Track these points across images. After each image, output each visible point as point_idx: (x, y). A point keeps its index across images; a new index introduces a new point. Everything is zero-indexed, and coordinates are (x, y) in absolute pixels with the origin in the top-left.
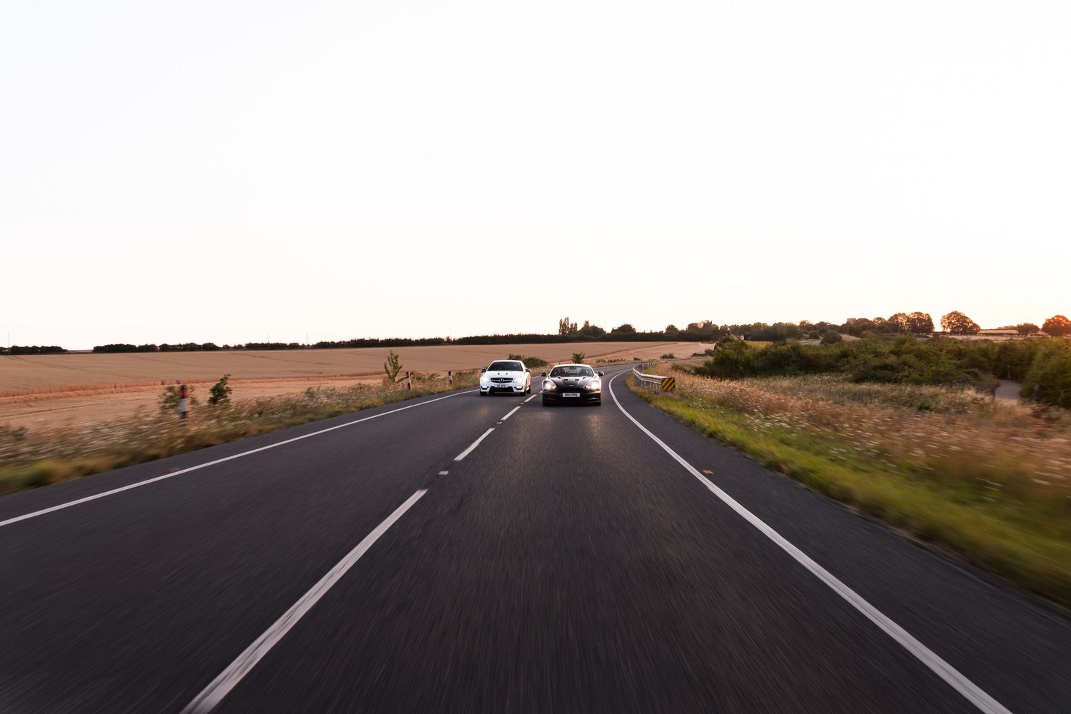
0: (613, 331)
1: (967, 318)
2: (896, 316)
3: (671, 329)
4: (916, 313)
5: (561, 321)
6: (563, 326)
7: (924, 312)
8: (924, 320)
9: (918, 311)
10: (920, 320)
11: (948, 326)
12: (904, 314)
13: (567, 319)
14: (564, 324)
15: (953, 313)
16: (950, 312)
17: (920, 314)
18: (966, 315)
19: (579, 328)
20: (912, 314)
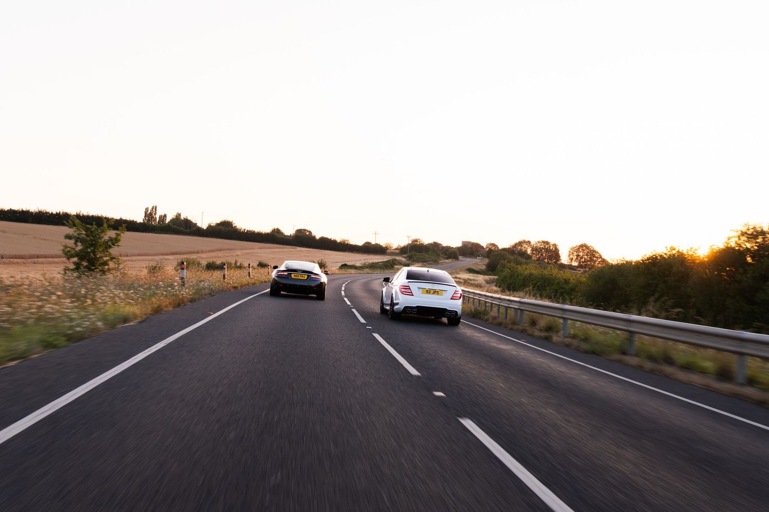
0: (210, 227)
1: (595, 251)
2: (520, 243)
3: (277, 232)
4: (544, 242)
5: (147, 209)
6: (149, 215)
7: (552, 242)
8: (551, 251)
9: (546, 240)
10: (547, 250)
11: (577, 258)
12: (529, 242)
13: (155, 208)
14: (151, 214)
15: (582, 246)
16: (579, 243)
17: (547, 243)
18: (596, 249)
19: (168, 220)
20: (539, 242)
